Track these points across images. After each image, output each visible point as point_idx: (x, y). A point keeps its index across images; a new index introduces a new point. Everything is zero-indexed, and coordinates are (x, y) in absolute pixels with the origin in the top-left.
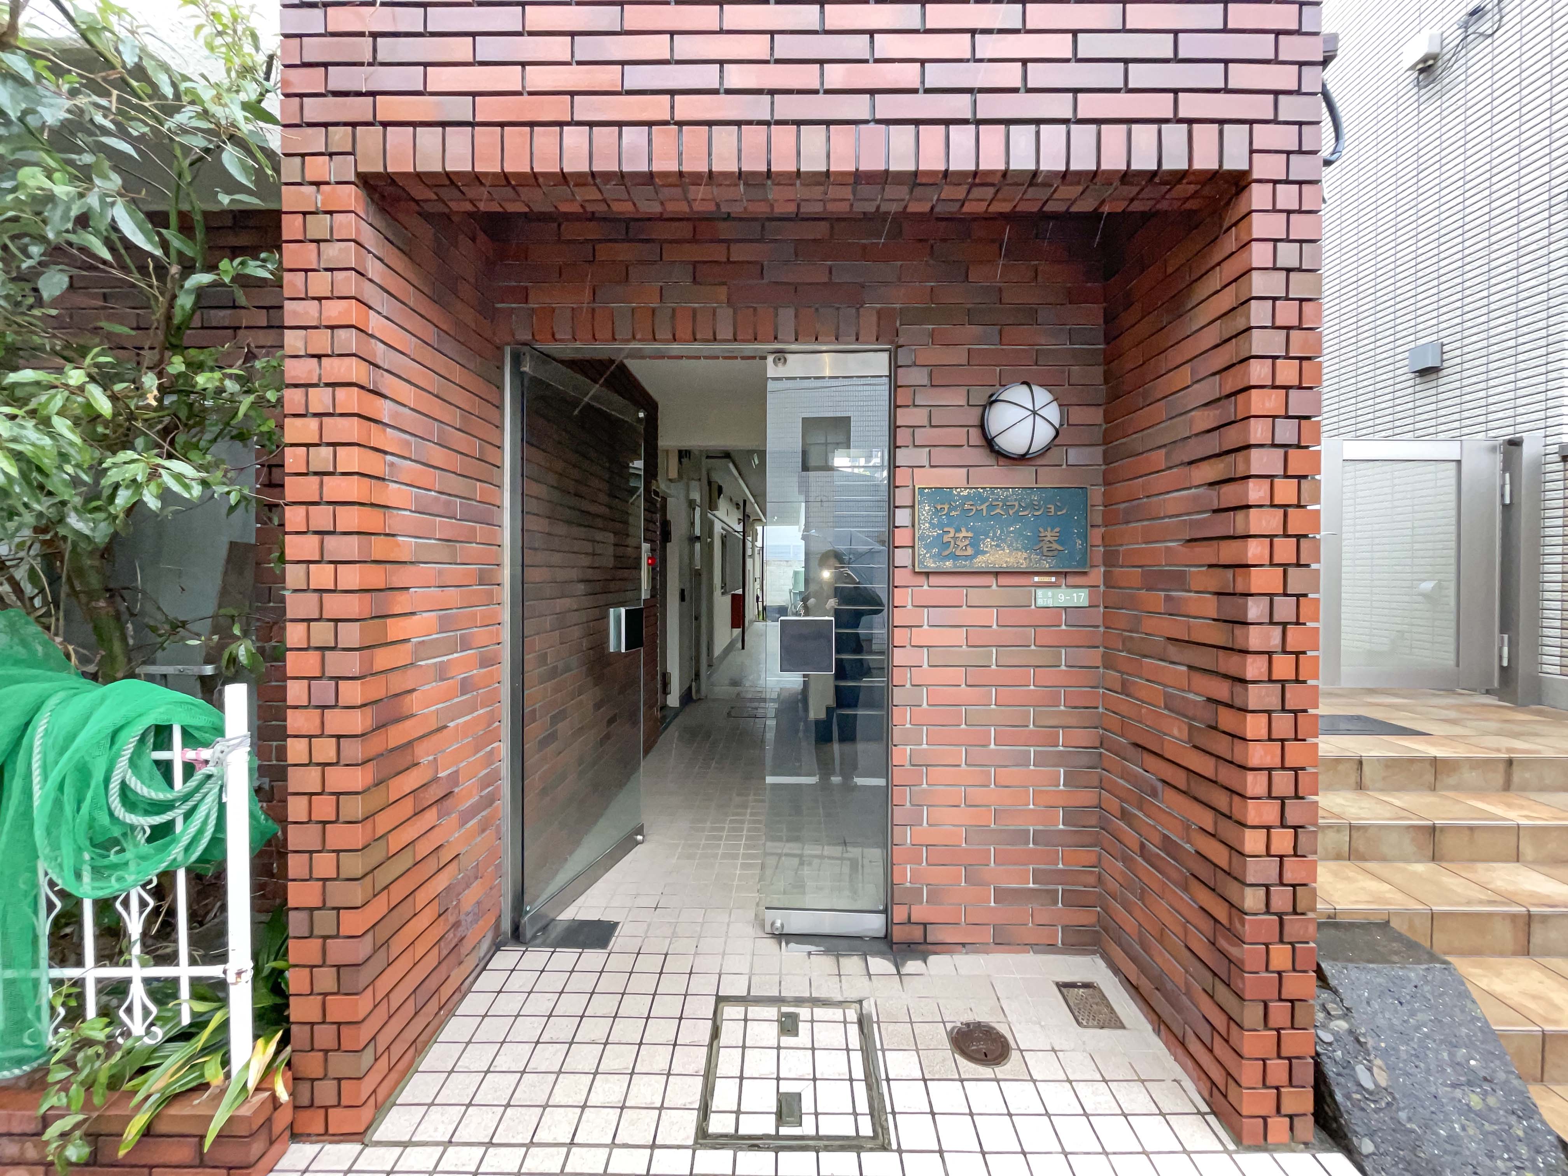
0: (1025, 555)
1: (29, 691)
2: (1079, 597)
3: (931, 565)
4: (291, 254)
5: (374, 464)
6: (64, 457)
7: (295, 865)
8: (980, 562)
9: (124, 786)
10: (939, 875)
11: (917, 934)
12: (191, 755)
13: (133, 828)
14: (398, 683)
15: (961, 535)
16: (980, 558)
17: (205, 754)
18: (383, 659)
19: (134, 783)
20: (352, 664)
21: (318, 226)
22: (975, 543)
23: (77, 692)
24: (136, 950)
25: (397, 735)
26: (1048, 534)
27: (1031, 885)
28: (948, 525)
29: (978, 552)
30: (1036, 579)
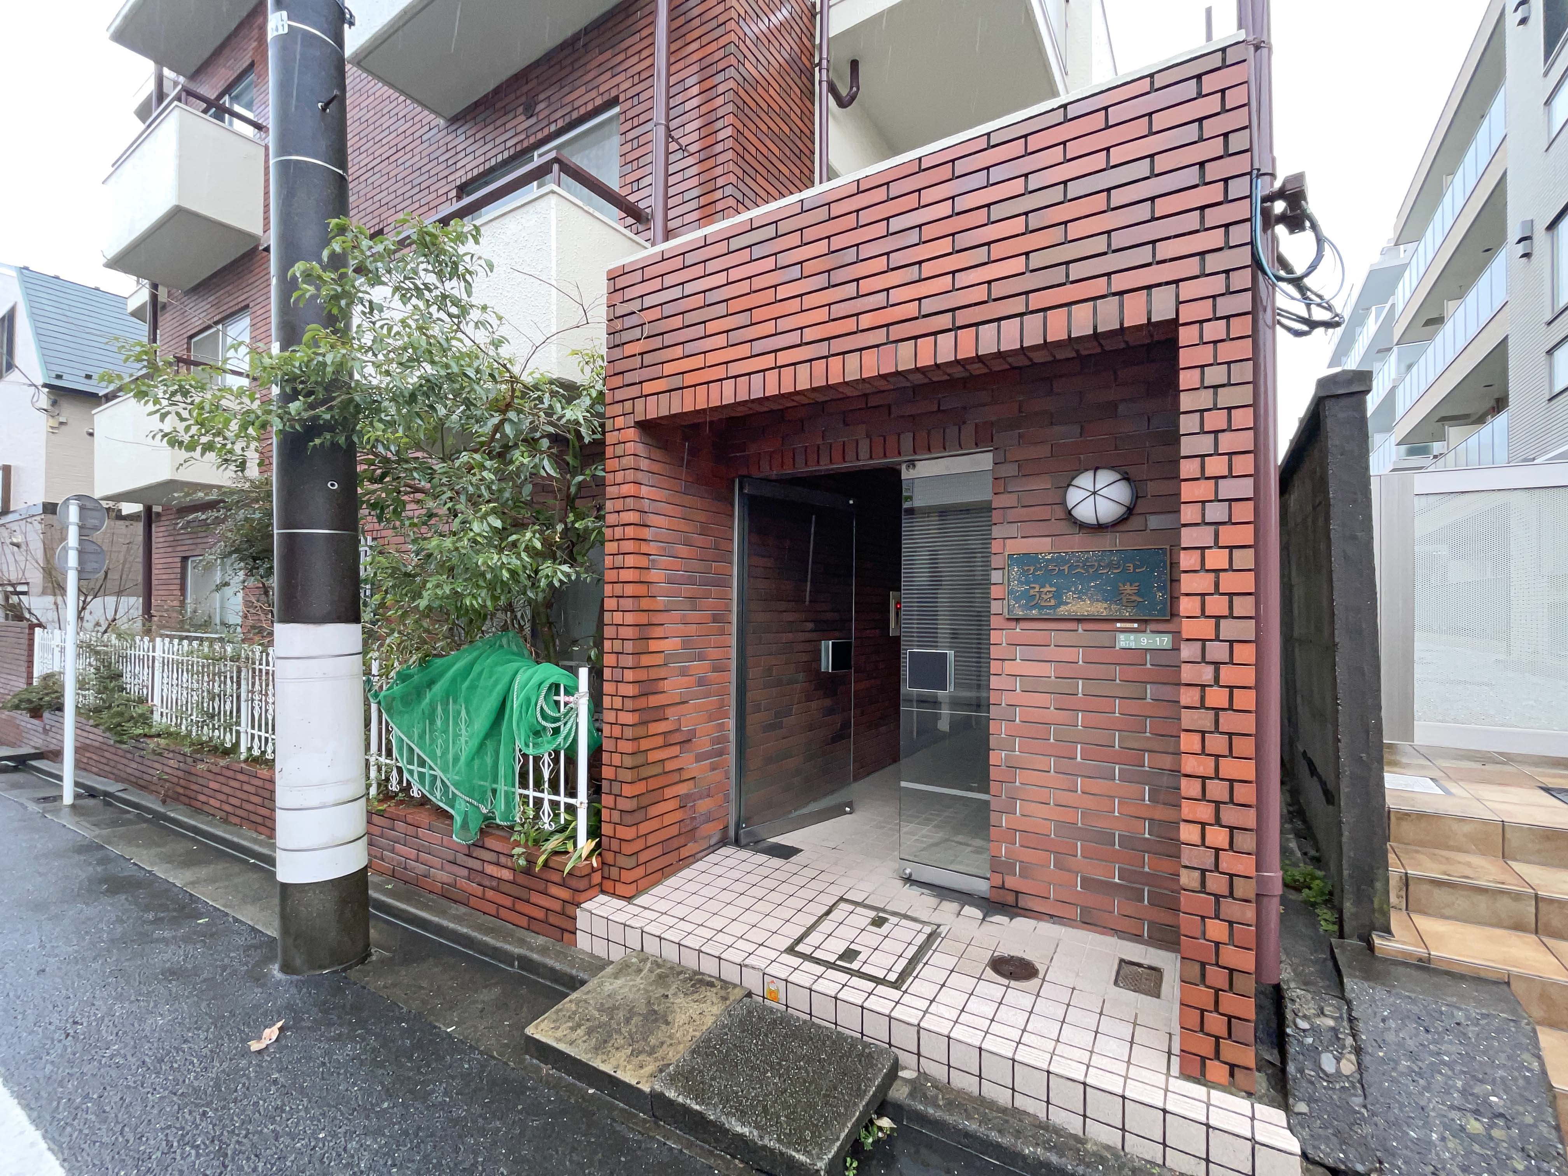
0: (1105, 605)
1: (515, 665)
2: (1162, 641)
3: (1020, 613)
4: (611, 464)
5: (643, 562)
6: (524, 567)
7: (605, 757)
8: (1063, 611)
9: (542, 708)
10: (1030, 856)
11: (1010, 899)
12: (567, 699)
13: (544, 728)
14: (654, 674)
15: (1045, 590)
16: (1062, 608)
17: (571, 699)
18: (645, 660)
19: (545, 707)
20: (628, 661)
21: (619, 450)
22: (1058, 596)
23: (529, 667)
24: (546, 785)
25: (654, 701)
26: (1127, 587)
27: (1117, 880)
28: (1033, 582)
29: (1061, 603)
30: (1119, 625)
